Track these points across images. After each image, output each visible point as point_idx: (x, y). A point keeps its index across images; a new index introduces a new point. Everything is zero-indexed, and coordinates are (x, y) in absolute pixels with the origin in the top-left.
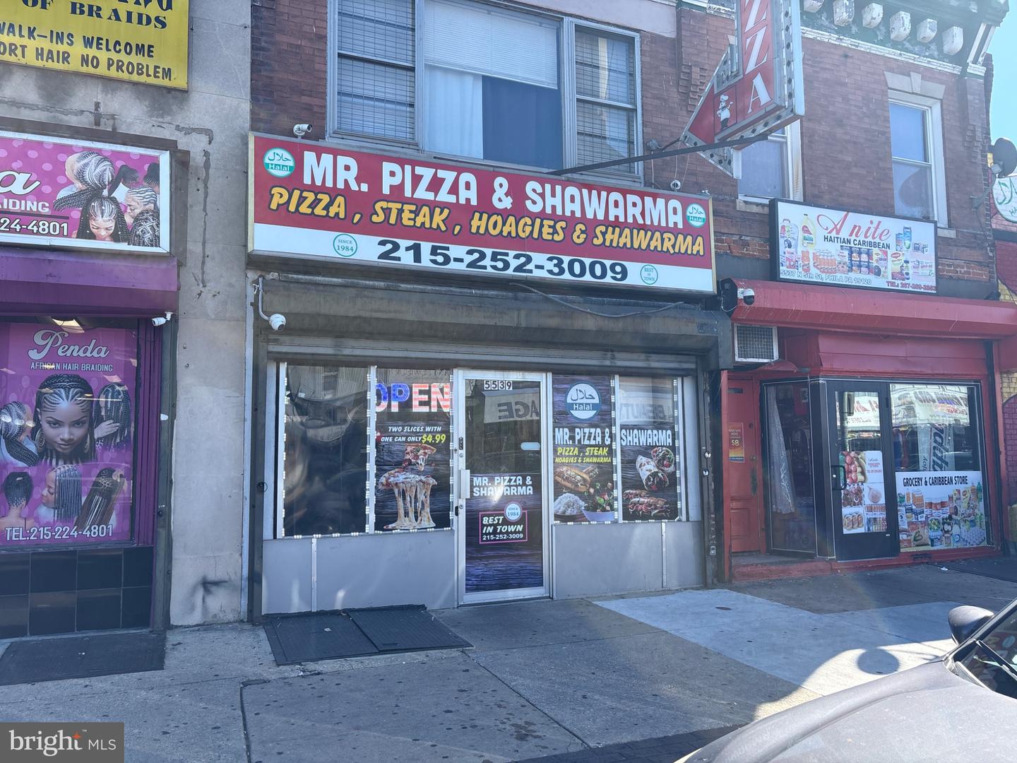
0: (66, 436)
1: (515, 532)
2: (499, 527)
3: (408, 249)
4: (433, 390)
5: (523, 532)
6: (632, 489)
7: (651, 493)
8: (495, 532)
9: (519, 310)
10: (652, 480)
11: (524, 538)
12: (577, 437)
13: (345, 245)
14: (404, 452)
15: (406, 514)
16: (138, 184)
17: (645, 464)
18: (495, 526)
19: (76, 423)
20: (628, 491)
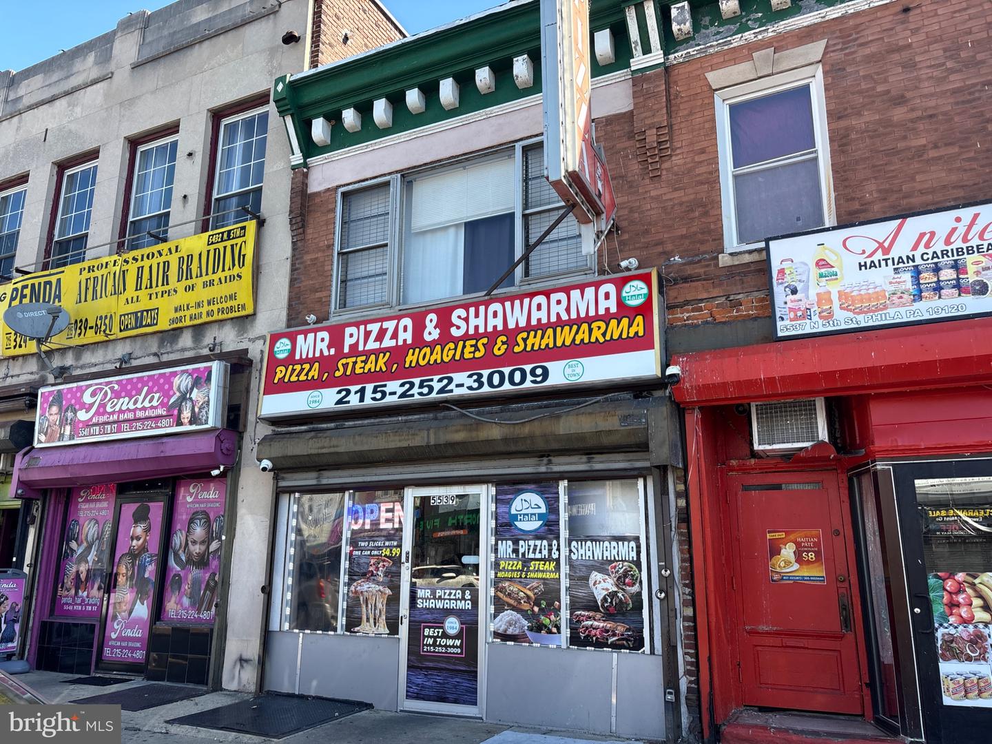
0: (198, 551)
1: (453, 646)
2: (439, 640)
3: (356, 393)
4: (396, 508)
5: (461, 647)
6: (584, 609)
7: (609, 616)
8: (434, 644)
9: (428, 430)
10: (609, 600)
11: (461, 653)
12: (521, 550)
13: (314, 399)
14: (368, 564)
15: (368, 620)
16: (202, 385)
17: (600, 582)
18: (435, 638)
19: (202, 542)
20: (579, 612)
